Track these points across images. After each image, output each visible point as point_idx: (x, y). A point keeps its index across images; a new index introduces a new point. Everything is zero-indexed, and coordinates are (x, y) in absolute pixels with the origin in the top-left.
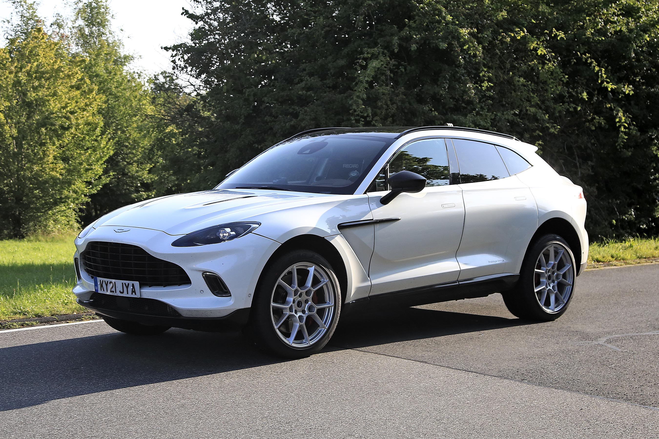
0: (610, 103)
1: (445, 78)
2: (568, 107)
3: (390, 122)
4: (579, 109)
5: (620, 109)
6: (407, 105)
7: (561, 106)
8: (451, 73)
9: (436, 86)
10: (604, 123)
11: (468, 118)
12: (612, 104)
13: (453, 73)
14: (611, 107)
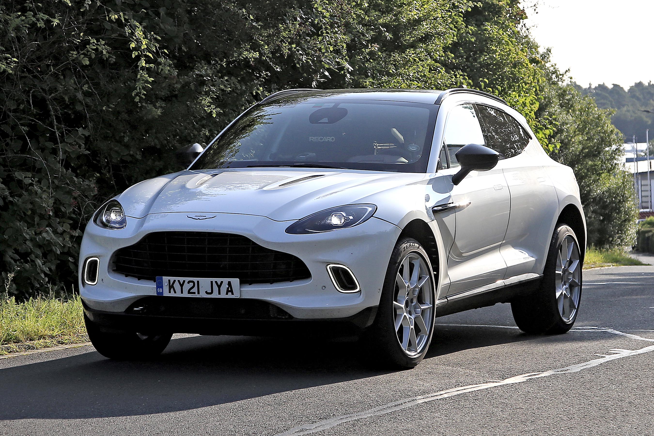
0: (117, 12)
2: (34, 19)
4: (56, 22)
5: (137, 24)
7: (19, 16)
10: (108, 52)
12: (121, 14)
14: (118, 21)
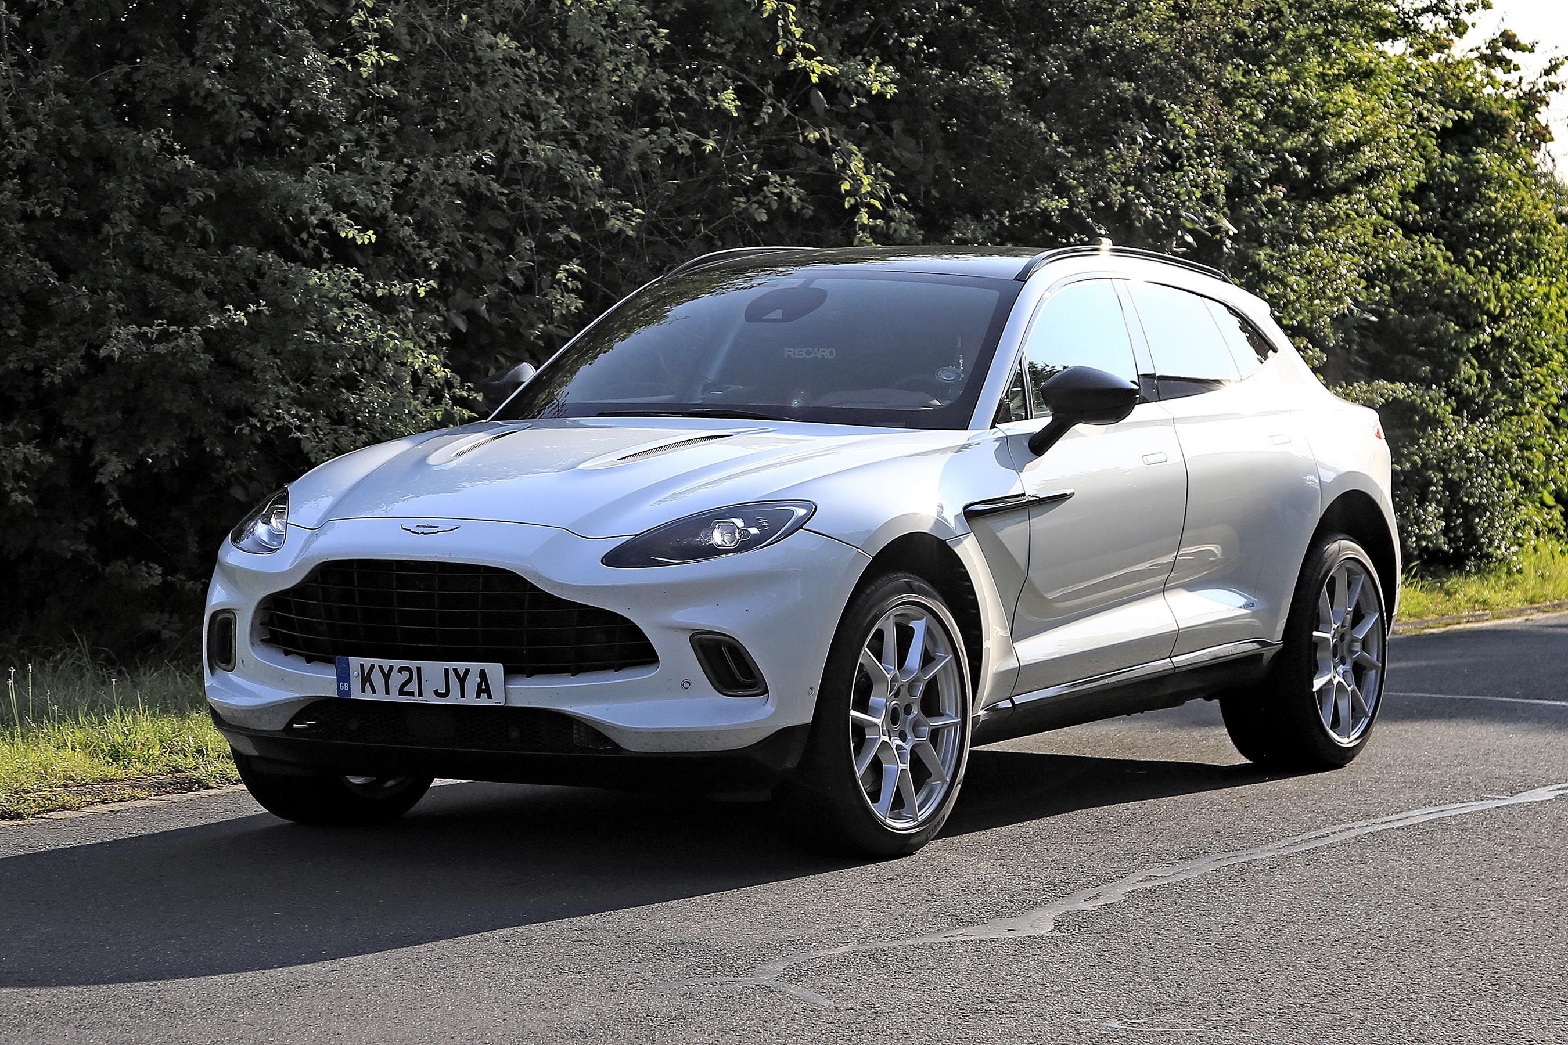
0: (817, 127)
1: (221, 33)
2: (672, 140)
3: (14, 192)
4: (710, 145)
5: (854, 148)
6: (78, 129)
7: (646, 135)
8: (242, 15)
9: (186, 62)
10: (800, 199)
11: (307, 178)
12: (826, 131)
13: (249, 14)
14: (821, 141)
